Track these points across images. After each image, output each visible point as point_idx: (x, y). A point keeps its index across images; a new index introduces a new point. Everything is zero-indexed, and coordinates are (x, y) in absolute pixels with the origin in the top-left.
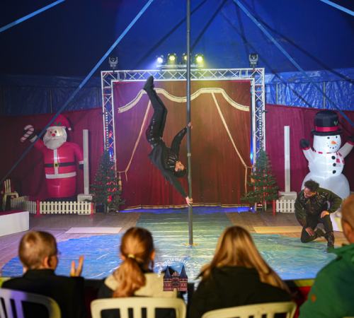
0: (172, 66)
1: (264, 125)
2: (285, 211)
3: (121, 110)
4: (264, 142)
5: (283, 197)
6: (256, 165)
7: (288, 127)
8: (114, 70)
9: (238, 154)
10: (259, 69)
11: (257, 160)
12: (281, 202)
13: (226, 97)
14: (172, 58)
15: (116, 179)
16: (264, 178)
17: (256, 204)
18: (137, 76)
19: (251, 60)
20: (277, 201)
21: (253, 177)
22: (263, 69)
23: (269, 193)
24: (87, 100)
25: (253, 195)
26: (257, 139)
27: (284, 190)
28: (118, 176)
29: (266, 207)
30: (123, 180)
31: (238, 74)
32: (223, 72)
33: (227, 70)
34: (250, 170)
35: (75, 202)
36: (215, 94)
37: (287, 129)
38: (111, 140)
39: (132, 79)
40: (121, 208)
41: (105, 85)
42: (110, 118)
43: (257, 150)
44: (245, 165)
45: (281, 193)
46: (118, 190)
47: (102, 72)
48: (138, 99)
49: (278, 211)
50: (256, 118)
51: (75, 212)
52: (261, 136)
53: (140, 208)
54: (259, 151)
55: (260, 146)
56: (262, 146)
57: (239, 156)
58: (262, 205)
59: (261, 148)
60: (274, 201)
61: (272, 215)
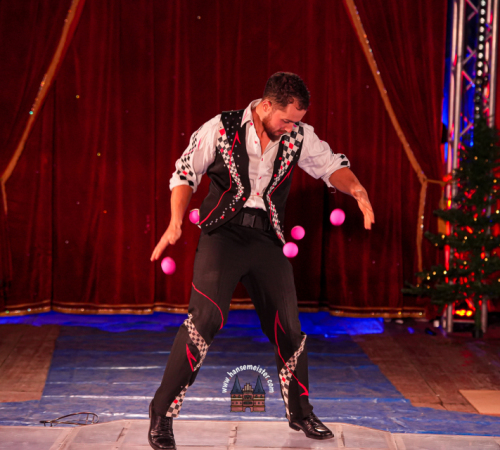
1: (494, 34)
4: (489, 93)
6: (460, 176)
9: (400, 133)
11: (462, 161)
16: (484, 222)
17: (450, 308)
21: (449, 216)
25: (446, 278)
26: (465, 82)
29: (484, 320)
34: (435, 193)
43: (462, 128)
44: (421, 175)
52: (480, 73)
53: (46, 309)
54: (470, 126)
55: (478, 109)
56: (482, 108)
57: (403, 139)
58: (469, 313)
59: (478, 117)
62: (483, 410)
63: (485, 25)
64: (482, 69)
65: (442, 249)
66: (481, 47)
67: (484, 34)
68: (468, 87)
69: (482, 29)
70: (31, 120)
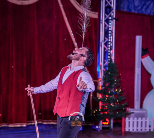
1: (114, 33)
2: (135, 130)
5: (133, 115)
6: (104, 79)
7: (141, 37)
11: (105, 73)
12: (131, 120)
16: (112, 94)
17: (101, 122)
20: (127, 119)
21: (101, 92)
23: (118, 110)
25: (100, 112)
27: (132, 106)
29: (112, 125)
37: (139, 39)
43: (104, 62)
45: (130, 110)
49: (127, 130)
50: (105, 26)
52: (109, 46)
54: (106, 63)
55: (109, 57)
56: (110, 57)
58: (107, 123)
59: (109, 60)
60: (123, 119)
61: (121, 135)
63: (111, 31)
64: (110, 44)
65: (98, 103)
66: (110, 38)
67: (111, 33)
68: (106, 50)
69: (110, 32)
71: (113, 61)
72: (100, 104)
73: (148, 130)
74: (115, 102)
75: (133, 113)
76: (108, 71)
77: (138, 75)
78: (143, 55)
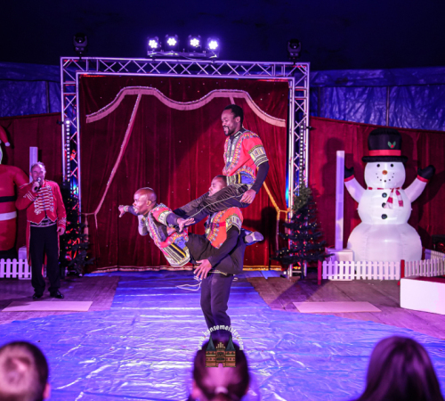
0: (171, 54)
1: (307, 148)
2: (335, 279)
3: (91, 118)
4: (306, 173)
5: (333, 257)
7: (343, 152)
8: (80, 56)
10: (301, 64)
11: (295, 202)
12: (330, 264)
13: (252, 104)
14: (172, 42)
15: (79, 225)
16: (304, 229)
17: (291, 266)
18: (117, 68)
19: (291, 50)
20: (325, 262)
22: (308, 65)
23: (312, 251)
24: (30, 100)
25: (288, 253)
26: (295, 168)
27: (333, 246)
28: (83, 220)
29: (305, 272)
30: (91, 226)
31: (270, 70)
32: (247, 67)
33: (254, 63)
34: (283, 216)
35: (15, 260)
36: (235, 99)
37: (340, 155)
38: (73, 165)
39: (109, 71)
40: (87, 269)
41: (66, 78)
42: (72, 129)
43: (294, 187)
44: (277, 208)
45: (330, 251)
46: (82, 241)
47: (62, 58)
48: (118, 103)
49: (324, 277)
50: (296, 137)
51: (14, 276)
52: (301, 164)
53: (116, 269)
54: (298, 187)
55: (301, 179)
56: (303, 179)
57: (269, 193)
58: (299, 268)
59: (301, 183)
60: (320, 263)
61: (316, 283)
62: (301, 311)
63: (302, 144)
64: (302, 162)
65: (287, 241)
66: (301, 153)
67: (302, 148)
68: (296, 170)
69: (301, 146)
70: (108, 187)
71: (306, 184)
72: (290, 242)
73: (353, 278)
74: (308, 240)
75: (332, 255)
76: (300, 198)
77: (340, 204)
78: (347, 177)
